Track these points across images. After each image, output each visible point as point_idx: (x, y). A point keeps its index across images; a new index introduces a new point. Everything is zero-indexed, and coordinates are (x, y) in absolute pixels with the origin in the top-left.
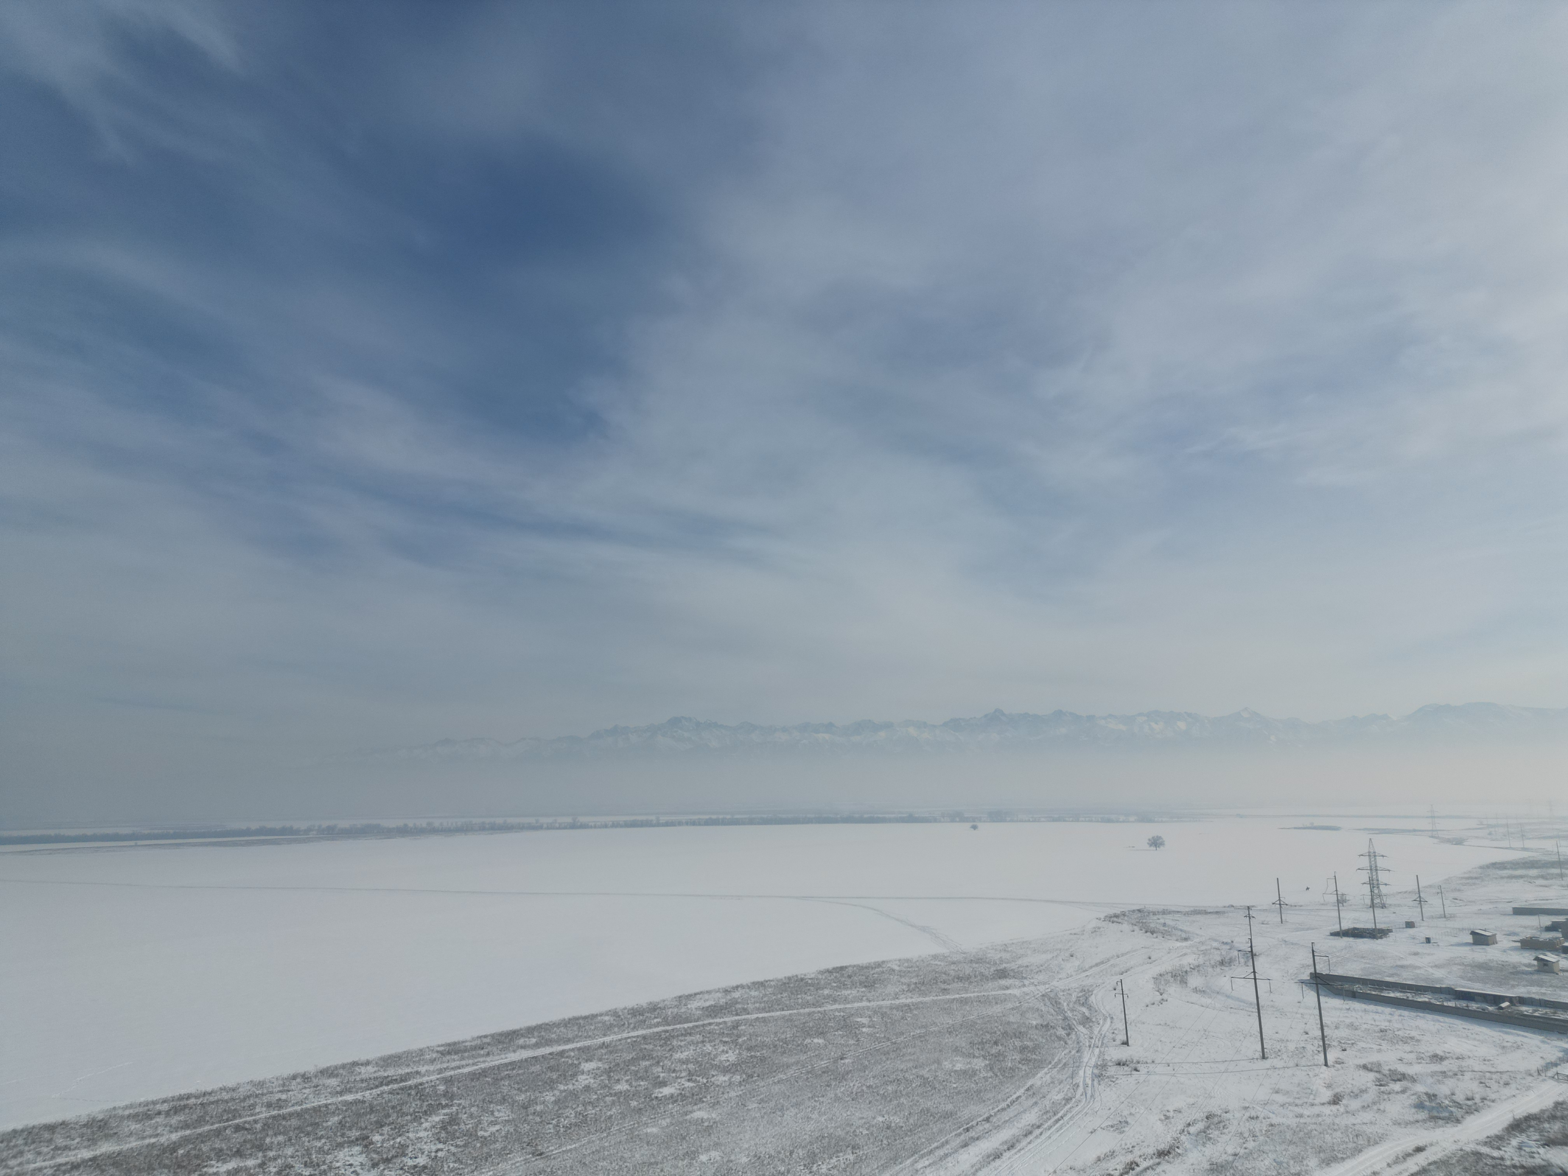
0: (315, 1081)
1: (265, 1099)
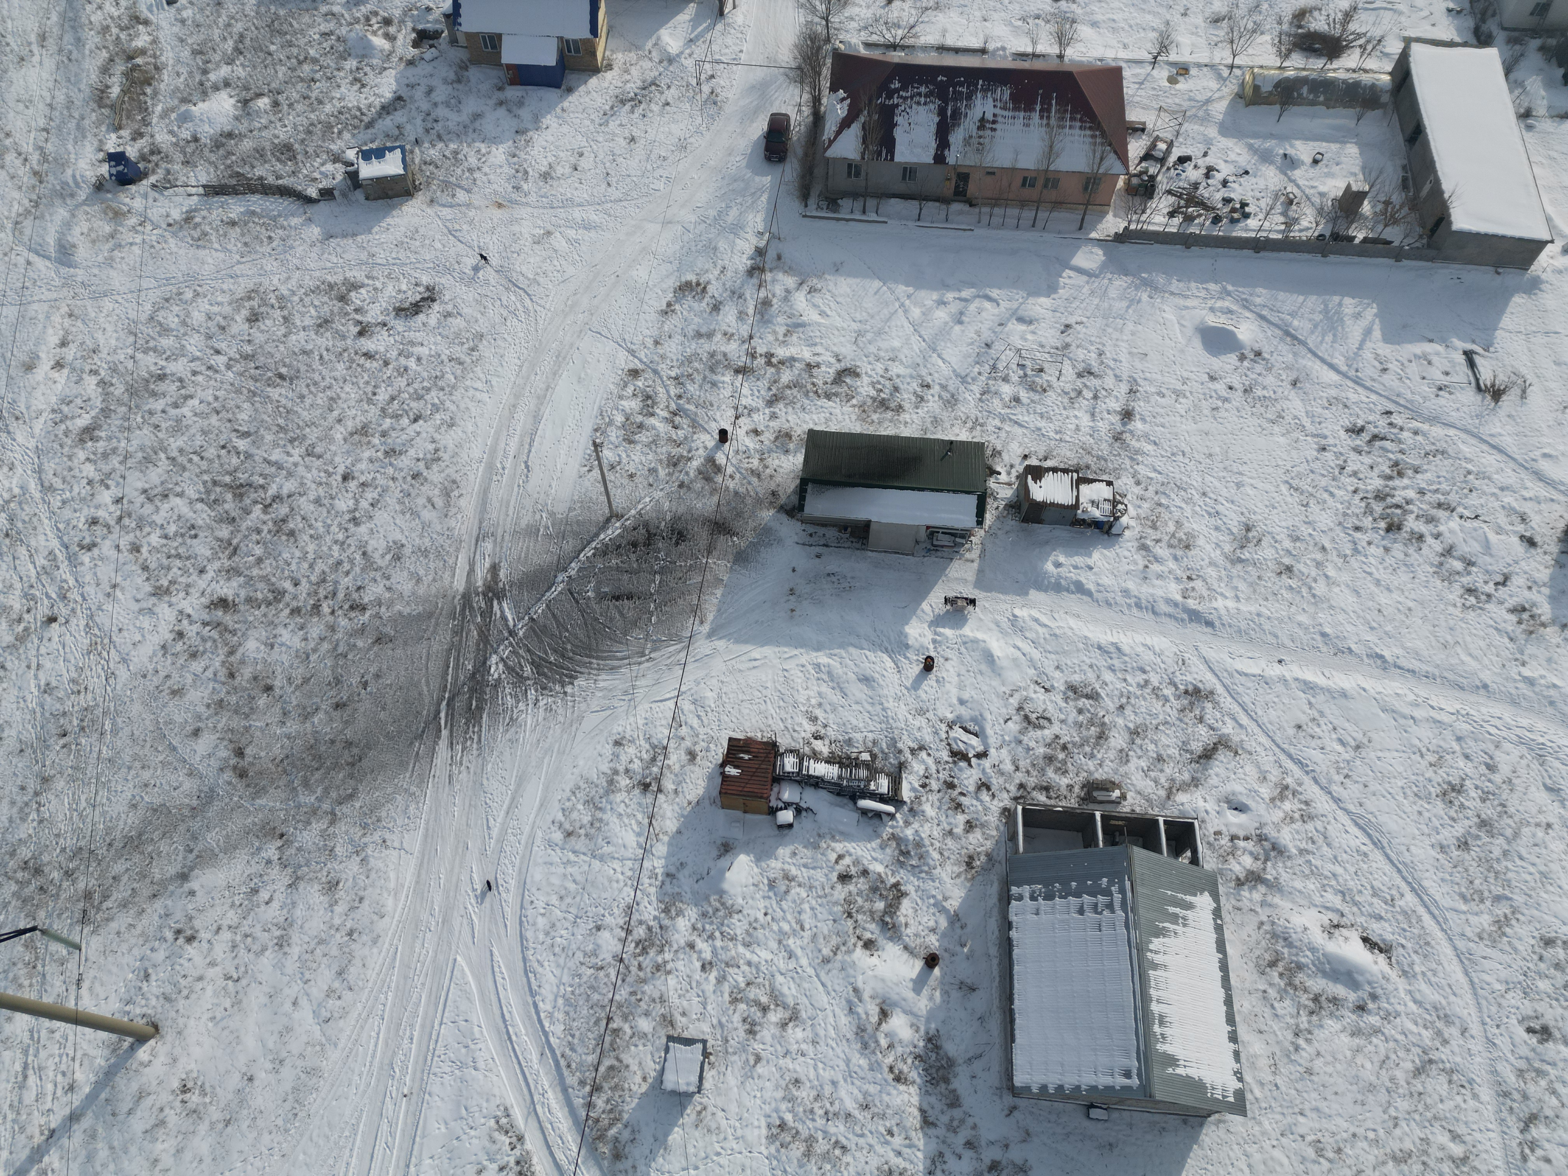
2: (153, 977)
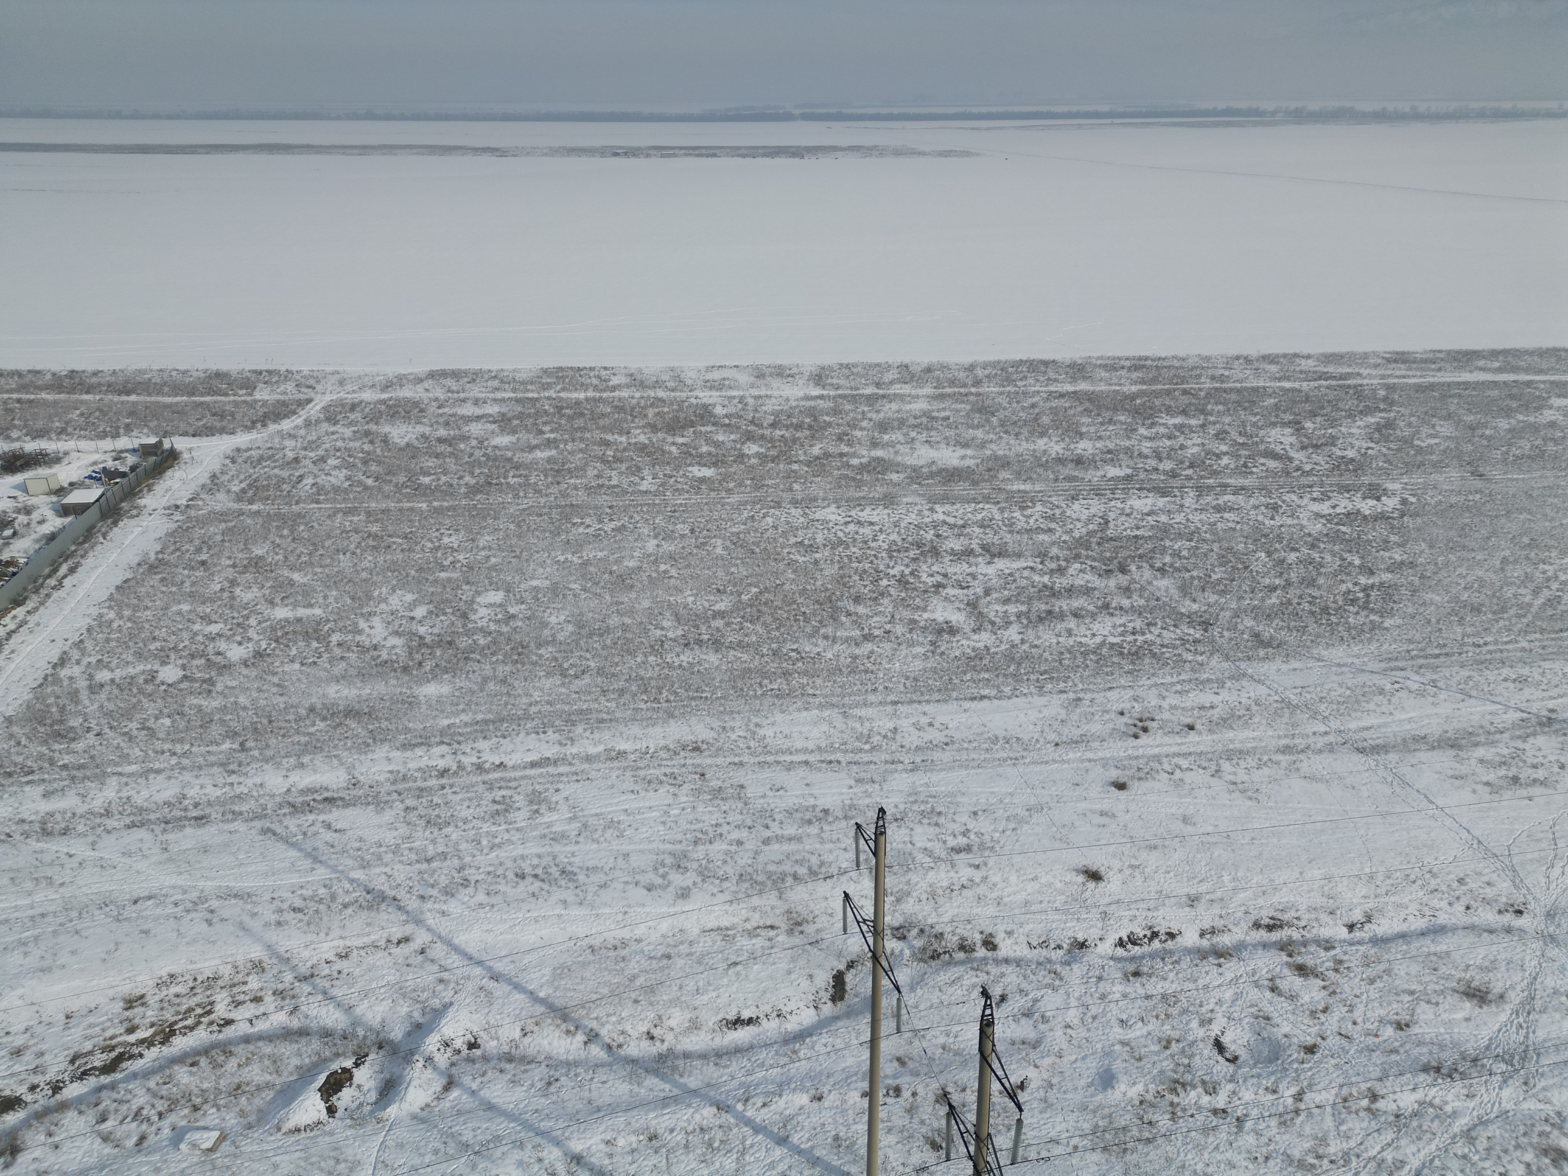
0: (1256, 365)
1: (1210, 372)
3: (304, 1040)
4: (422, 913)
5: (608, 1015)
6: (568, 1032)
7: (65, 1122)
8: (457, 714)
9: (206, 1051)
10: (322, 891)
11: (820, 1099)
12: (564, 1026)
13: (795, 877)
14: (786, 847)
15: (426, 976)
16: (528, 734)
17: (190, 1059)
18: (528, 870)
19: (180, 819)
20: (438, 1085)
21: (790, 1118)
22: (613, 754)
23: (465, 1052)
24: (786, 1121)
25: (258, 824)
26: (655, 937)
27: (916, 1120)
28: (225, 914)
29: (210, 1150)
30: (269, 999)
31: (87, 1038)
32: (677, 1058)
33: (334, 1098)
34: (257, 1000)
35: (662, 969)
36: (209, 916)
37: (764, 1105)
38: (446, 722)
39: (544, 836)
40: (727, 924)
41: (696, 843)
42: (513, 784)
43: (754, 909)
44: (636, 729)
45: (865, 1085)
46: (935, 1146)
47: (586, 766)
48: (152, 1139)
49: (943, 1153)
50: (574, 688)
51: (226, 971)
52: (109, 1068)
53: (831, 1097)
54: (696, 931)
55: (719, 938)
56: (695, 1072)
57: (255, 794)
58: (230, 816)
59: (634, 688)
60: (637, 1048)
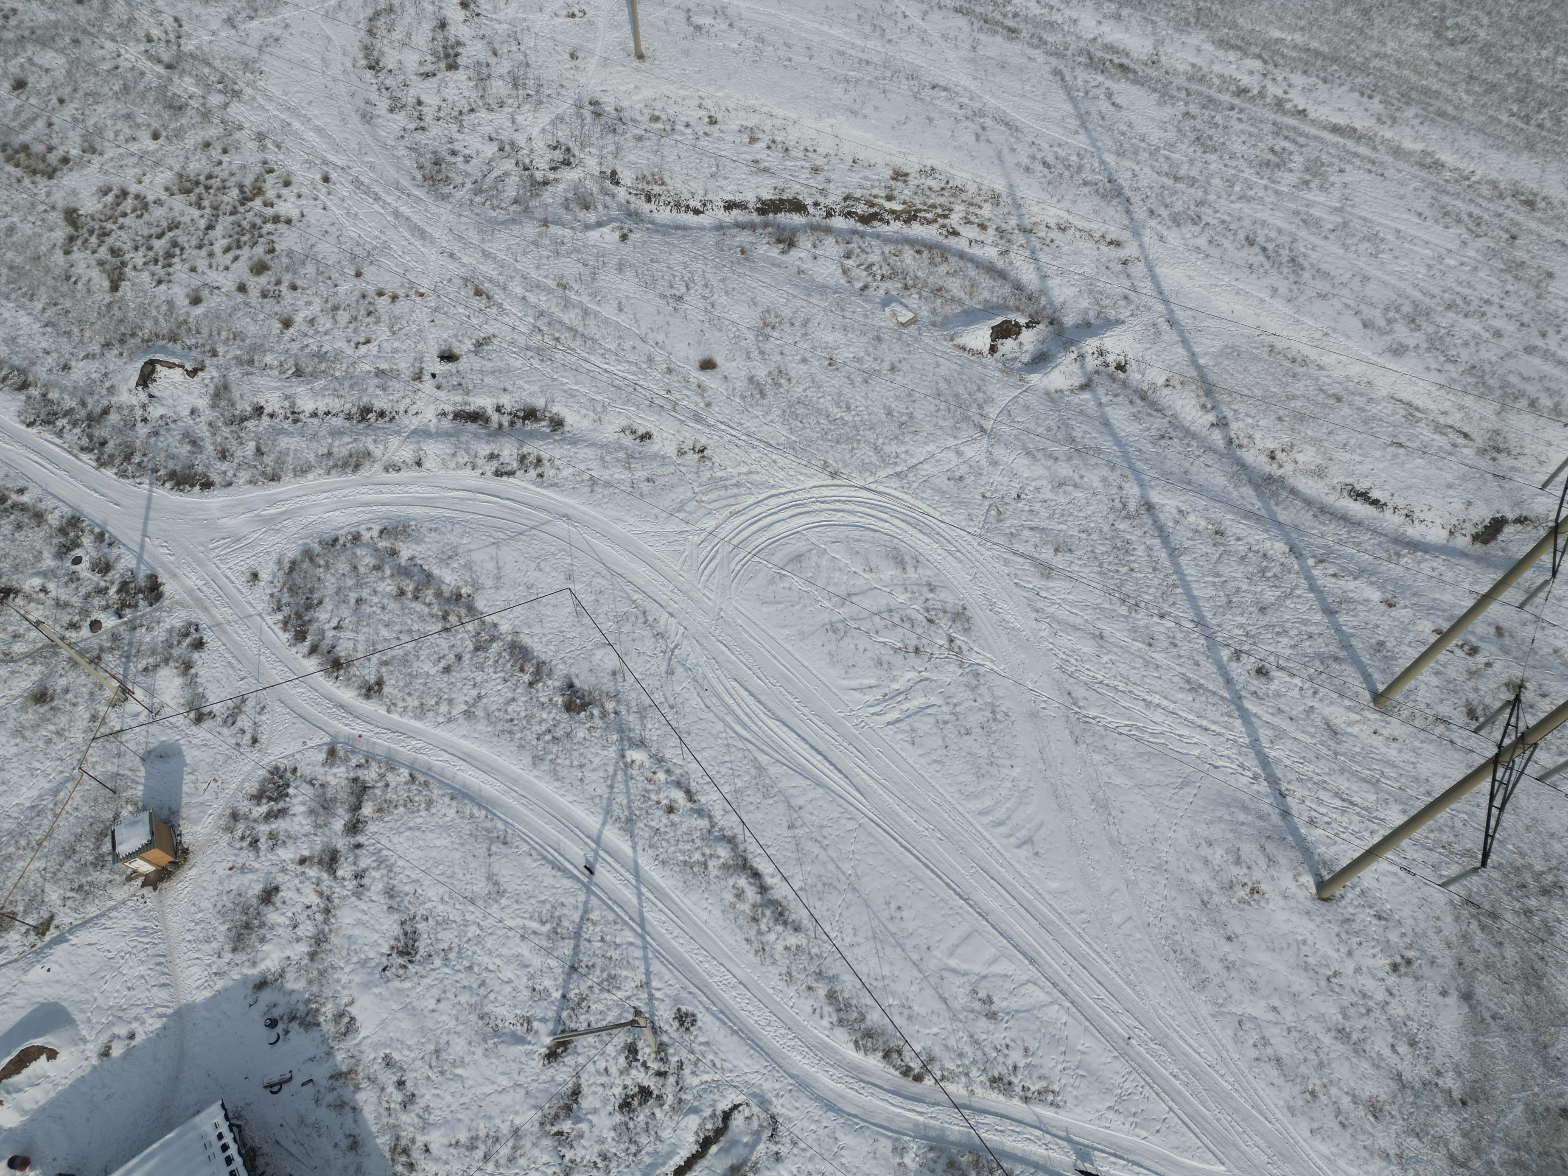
2: (1375, 921)
3: (1000, 282)
4: (1144, 227)
5: (1247, 415)
6: (1204, 406)
7: (826, 243)
8: (1292, 29)
9: (931, 247)
10: (1074, 158)
11: (1390, 606)
12: (1203, 400)
13: (1533, 404)
14: (1548, 368)
15: (1116, 286)
16: (1352, 90)
17: (919, 246)
18: (1261, 239)
19: (997, 23)
20: (1078, 381)
21: (1351, 601)
22: (1429, 160)
23: (1112, 368)
24: (1345, 600)
25: (1054, 61)
26: (1339, 373)
27: (1471, 684)
28: (993, 136)
29: (903, 325)
30: (991, 231)
31: (861, 186)
32: (1284, 488)
33: (1000, 341)
34: (983, 227)
35: (1324, 406)
36: (980, 131)
37: (1335, 575)
38: (1277, 34)
39: (1297, 213)
40: (1421, 405)
41: (1449, 307)
42: (1302, 140)
43: (1461, 408)
44: (1475, 144)
45: (1445, 626)
46: (1471, 713)
47: (1389, 159)
48: (870, 292)
49: (1474, 725)
50: (1439, 56)
51: (972, 188)
52: (866, 220)
53: (1404, 611)
54: (1384, 392)
55: (1402, 412)
56: (1292, 509)
57: (1066, 28)
58: (1035, 41)
59: (1510, 90)
60: (1253, 457)
